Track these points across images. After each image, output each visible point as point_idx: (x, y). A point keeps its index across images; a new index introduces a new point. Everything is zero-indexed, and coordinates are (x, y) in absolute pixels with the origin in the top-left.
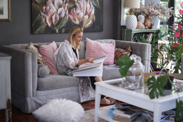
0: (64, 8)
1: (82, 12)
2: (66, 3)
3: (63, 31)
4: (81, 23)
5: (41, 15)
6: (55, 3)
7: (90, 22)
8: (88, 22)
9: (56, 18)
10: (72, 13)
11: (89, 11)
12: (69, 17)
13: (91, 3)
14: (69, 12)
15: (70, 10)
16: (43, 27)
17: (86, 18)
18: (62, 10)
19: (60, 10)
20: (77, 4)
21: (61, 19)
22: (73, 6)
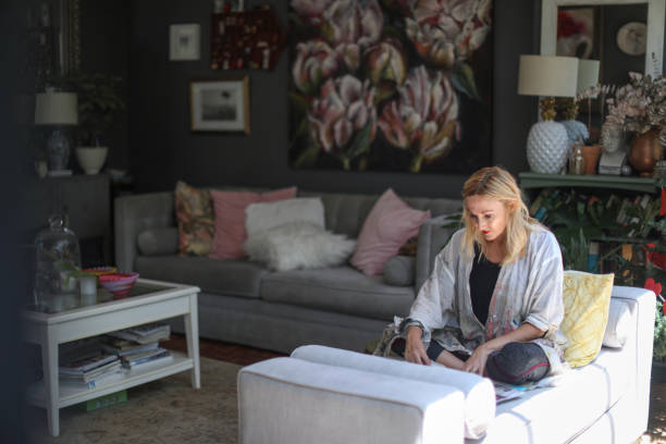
0: (366, 101)
1: (416, 111)
2: (369, 88)
3: (363, 164)
4: (415, 144)
5: (308, 122)
6: (343, 90)
7: (444, 142)
8: (436, 144)
9: (344, 129)
10: (388, 117)
11: (441, 106)
12: (379, 128)
13: (447, 83)
14: (380, 114)
15: (381, 106)
16: (313, 152)
17: (431, 131)
18: (360, 109)
19: (354, 107)
20: (403, 90)
21: (357, 132)
22: (390, 95)
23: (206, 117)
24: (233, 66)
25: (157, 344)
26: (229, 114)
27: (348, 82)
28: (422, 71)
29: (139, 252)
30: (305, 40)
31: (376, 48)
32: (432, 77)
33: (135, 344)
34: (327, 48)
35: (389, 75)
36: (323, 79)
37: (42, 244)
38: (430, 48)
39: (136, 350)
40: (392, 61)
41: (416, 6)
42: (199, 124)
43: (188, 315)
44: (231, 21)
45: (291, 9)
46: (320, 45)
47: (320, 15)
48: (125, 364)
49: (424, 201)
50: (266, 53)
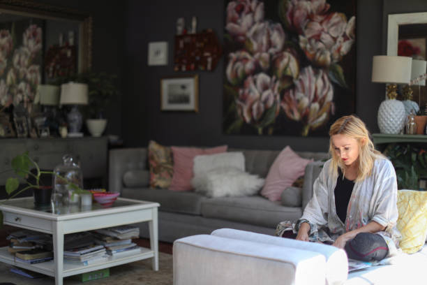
0: (273, 90)
1: (306, 96)
2: (275, 81)
3: (271, 131)
4: (305, 117)
5: (235, 104)
6: (259, 82)
7: (324, 116)
8: (319, 117)
9: (258, 108)
10: (287, 100)
11: (322, 93)
12: (281, 108)
13: (326, 78)
14: (282, 98)
15: (283, 93)
16: (238, 123)
17: (315, 109)
18: (269, 95)
19: (266, 94)
20: (297, 83)
21: (267, 110)
22: (289, 85)
23: (171, 102)
24: (188, 69)
25: (130, 240)
26: (185, 100)
27: (262, 77)
28: (309, 70)
29: (124, 185)
30: (234, 51)
31: (280, 56)
32: (316, 73)
33: (116, 239)
34: (248, 56)
35: (289, 73)
36: (245, 76)
37: (58, 173)
38: (315, 54)
39: (116, 243)
40: (290, 64)
41: (306, 28)
42: (166, 106)
43: (152, 221)
44: (187, 40)
45: (226, 32)
46: (244, 54)
47: (244, 35)
48: (109, 252)
49: (310, 154)
50: (210, 60)
